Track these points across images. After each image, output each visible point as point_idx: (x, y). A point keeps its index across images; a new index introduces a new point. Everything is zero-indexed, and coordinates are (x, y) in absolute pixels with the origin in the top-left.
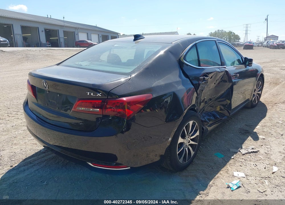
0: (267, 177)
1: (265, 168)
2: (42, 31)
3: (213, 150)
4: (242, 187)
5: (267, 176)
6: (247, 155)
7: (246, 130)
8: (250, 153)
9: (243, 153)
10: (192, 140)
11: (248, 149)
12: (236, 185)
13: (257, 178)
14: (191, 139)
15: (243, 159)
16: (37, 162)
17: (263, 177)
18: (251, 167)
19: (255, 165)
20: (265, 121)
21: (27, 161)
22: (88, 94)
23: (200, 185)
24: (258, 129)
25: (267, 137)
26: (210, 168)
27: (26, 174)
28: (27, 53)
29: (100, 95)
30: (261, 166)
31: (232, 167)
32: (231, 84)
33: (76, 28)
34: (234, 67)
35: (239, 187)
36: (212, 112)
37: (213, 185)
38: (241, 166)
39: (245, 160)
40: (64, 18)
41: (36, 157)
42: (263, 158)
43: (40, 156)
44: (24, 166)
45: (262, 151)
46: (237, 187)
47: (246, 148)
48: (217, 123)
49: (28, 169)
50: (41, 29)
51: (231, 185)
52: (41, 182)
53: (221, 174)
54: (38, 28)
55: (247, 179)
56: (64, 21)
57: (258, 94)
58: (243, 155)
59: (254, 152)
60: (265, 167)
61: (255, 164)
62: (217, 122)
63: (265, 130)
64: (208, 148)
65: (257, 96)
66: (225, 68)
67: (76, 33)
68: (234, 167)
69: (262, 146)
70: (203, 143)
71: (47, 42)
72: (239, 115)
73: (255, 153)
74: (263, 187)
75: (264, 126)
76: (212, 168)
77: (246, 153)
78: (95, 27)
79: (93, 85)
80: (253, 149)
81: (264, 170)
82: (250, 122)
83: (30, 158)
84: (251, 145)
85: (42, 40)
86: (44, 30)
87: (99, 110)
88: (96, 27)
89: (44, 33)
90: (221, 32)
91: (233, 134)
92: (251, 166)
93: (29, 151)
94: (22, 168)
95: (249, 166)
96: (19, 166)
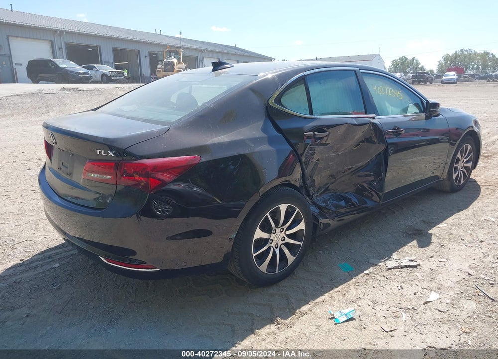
0: (409, 309)
1: (415, 294)
2: (146, 57)
3: (340, 258)
4: (357, 319)
5: (410, 307)
6: (396, 270)
7: (418, 230)
8: (402, 267)
9: (390, 266)
10: (290, 236)
11: (402, 261)
12: (346, 315)
13: (392, 307)
14: (287, 235)
15: (384, 276)
16: (59, 257)
17: (403, 307)
18: (391, 291)
19: (400, 288)
20: (462, 216)
21: (46, 254)
22: (98, 153)
23: (288, 310)
24: (441, 229)
25: (450, 243)
26: (318, 285)
27: (37, 272)
28: (113, 93)
29: (113, 155)
30: (409, 290)
31: (357, 287)
32: (382, 147)
33: (199, 51)
34: (405, 116)
35: (351, 319)
36: (346, 193)
37: (309, 312)
38: (375, 287)
39: (387, 278)
40: (181, 34)
41: (61, 250)
42: (420, 277)
43: (66, 249)
44: (39, 261)
45: (426, 266)
46: (346, 319)
47: (399, 259)
48: (355, 214)
49: (42, 265)
50: (145, 52)
51: (337, 315)
52: (53, 284)
53: (332, 297)
54: (139, 51)
55: (373, 308)
56: (180, 39)
57: (465, 167)
58: (389, 269)
59: (410, 266)
60: (417, 291)
61: (401, 286)
62: (354, 211)
63: (454, 232)
64: (333, 254)
65: (463, 171)
66: (374, 118)
67: (200, 59)
68: (360, 288)
69: (432, 257)
70: (327, 247)
71: (152, 74)
72: (420, 205)
73: (411, 269)
74: (395, 322)
75: (456, 225)
76: (322, 287)
77: (395, 268)
78: (233, 49)
79: (105, 139)
80: (411, 261)
81: (413, 296)
82: (434, 216)
83: (51, 250)
84: (412, 255)
85: (144, 72)
86: (148, 55)
87: (110, 177)
88: (235, 48)
89: (148, 59)
90: (466, 53)
91: (389, 235)
92: (391, 289)
93: (55, 241)
94: (34, 265)
95: (389, 289)
96: (32, 261)
